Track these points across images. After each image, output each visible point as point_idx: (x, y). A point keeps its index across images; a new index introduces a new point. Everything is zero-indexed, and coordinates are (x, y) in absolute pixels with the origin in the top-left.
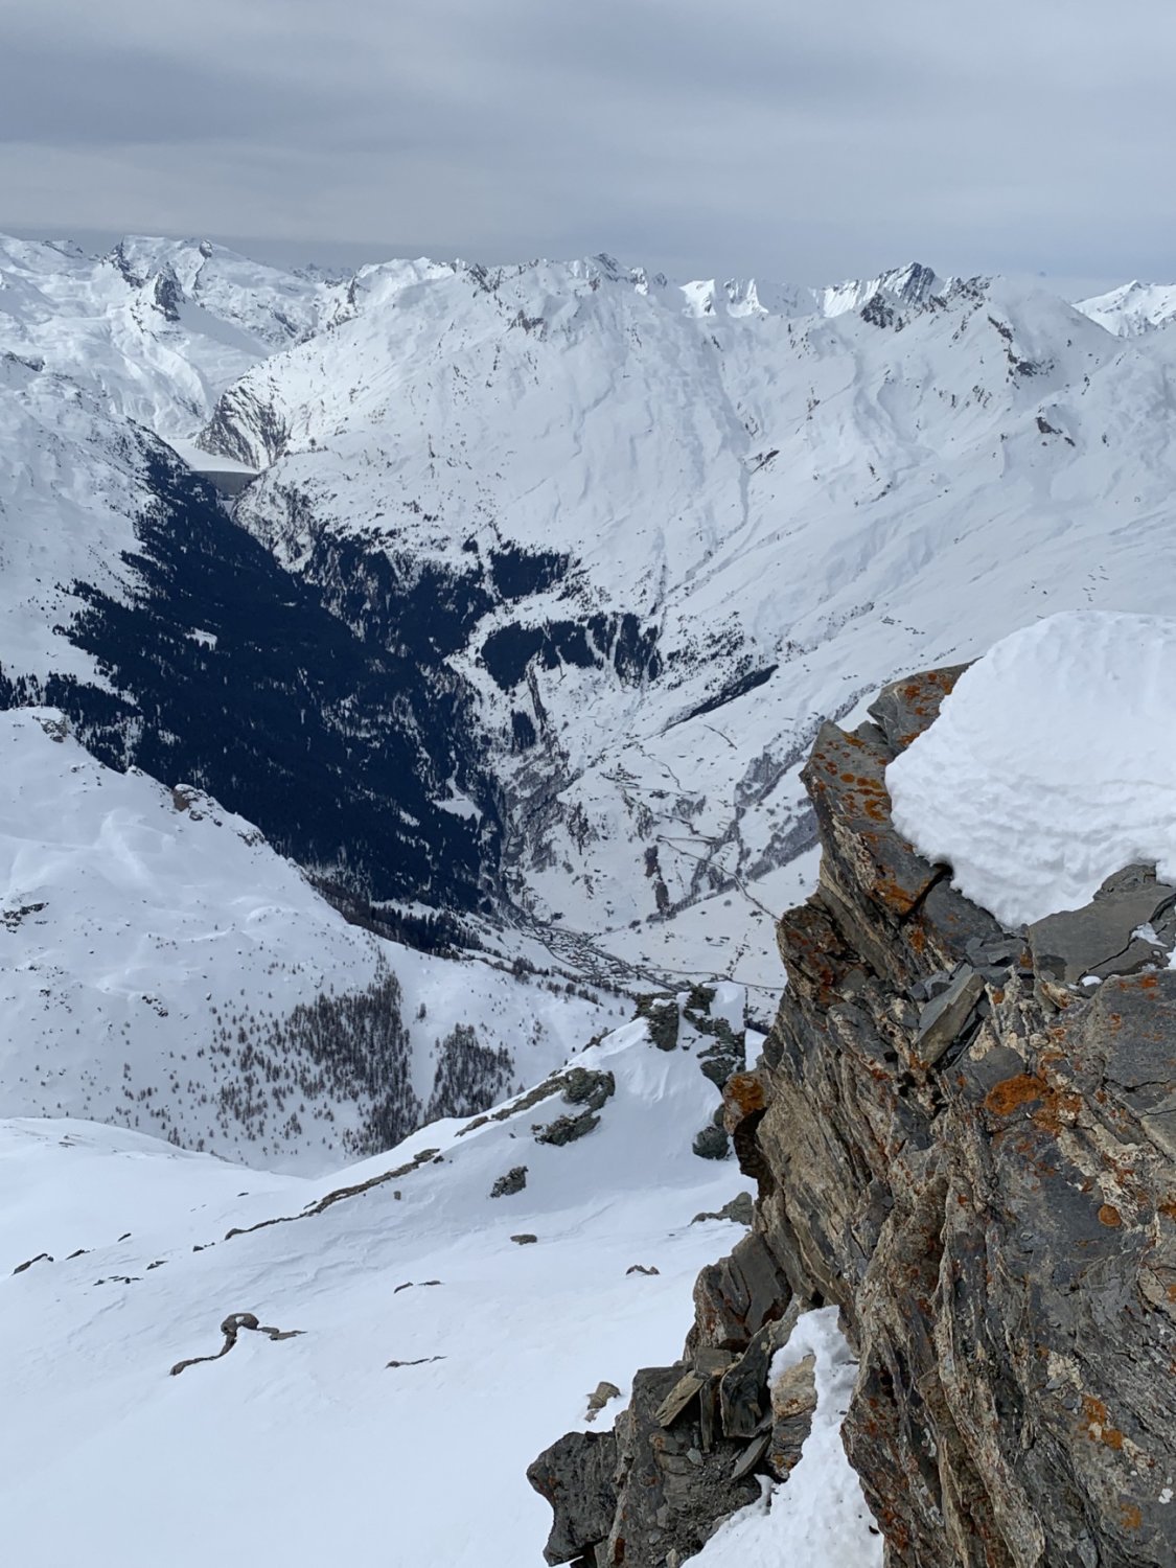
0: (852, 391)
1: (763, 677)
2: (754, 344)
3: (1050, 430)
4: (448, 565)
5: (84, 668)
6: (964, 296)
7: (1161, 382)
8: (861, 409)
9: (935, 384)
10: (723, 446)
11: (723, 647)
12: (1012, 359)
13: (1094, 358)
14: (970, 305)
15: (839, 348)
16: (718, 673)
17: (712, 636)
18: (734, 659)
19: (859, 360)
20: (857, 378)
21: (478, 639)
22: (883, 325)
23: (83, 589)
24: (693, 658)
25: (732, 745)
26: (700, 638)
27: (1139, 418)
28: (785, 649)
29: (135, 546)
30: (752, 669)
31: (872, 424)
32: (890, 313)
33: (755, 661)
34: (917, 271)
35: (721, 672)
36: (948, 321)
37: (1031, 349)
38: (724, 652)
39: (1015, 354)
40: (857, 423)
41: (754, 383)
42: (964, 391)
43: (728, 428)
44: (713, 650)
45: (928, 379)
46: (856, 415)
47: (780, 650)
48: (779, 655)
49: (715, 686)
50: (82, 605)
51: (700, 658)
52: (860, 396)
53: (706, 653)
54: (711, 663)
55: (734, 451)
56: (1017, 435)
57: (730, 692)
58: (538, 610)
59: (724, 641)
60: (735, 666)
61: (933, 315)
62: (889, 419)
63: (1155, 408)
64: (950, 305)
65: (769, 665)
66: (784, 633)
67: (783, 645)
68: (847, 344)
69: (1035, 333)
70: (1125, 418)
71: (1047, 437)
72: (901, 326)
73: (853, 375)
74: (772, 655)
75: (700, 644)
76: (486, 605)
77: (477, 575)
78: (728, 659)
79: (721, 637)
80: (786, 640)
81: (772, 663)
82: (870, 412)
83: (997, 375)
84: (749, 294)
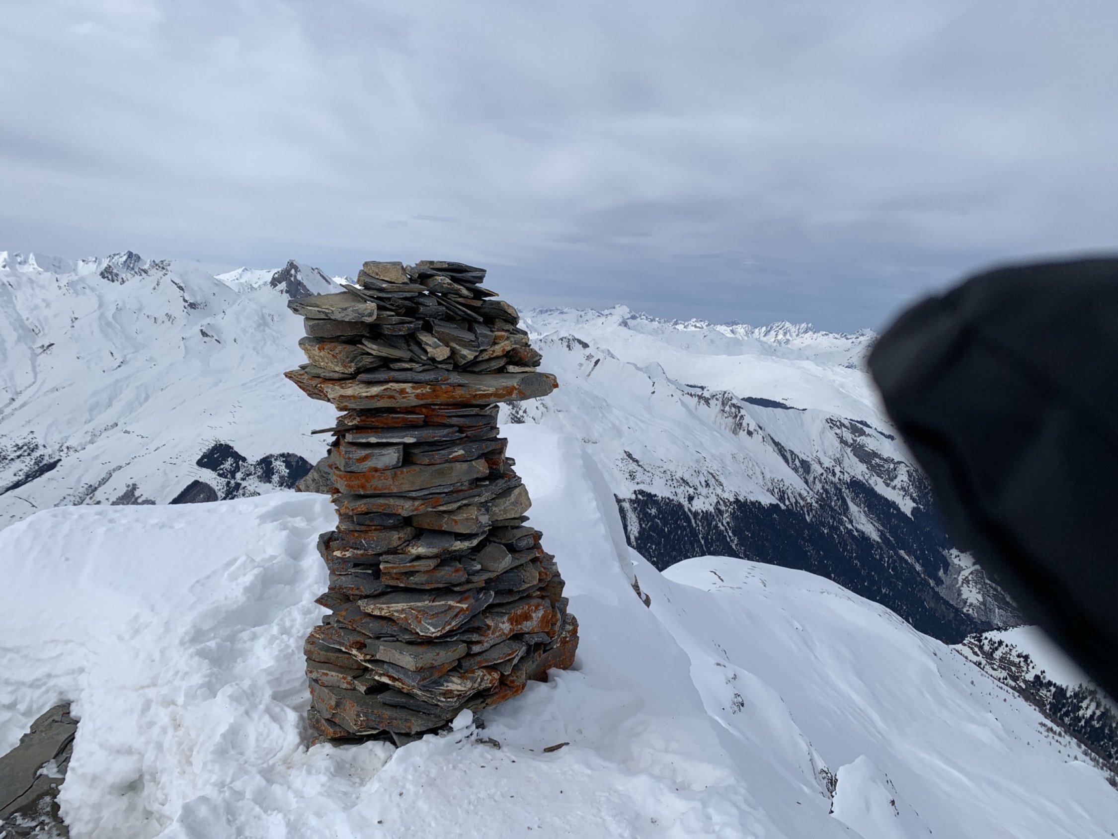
0: (98, 313)
1: (52, 466)
2: (35, 286)
3: (207, 336)
6: (157, 269)
7: (260, 314)
8: (103, 323)
9: (145, 311)
10: (18, 340)
11: (25, 451)
12: (185, 301)
13: (227, 302)
14: (161, 273)
15: (87, 291)
16: (23, 466)
17: (17, 445)
18: (32, 457)
19: (100, 298)
20: (100, 307)
22: (113, 281)
24: (5, 458)
25: (33, 506)
26: (9, 446)
27: (251, 331)
28: (65, 450)
30: (45, 462)
31: (110, 330)
32: (117, 275)
33: (47, 458)
34: (130, 255)
35: (25, 465)
36: (149, 281)
37: (195, 296)
38: (26, 454)
39: (187, 298)
40: (101, 330)
41: (36, 307)
42: (161, 316)
43: (21, 331)
44: (18, 453)
45: (140, 309)
46: (100, 325)
47: (62, 451)
48: (62, 453)
49: (21, 473)
51: (9, 458)
52: (102, 316)
53: (13, 456)
54: (18, 461)
55: (25, 344)
56: (190, 338)
57: (30, 477)
59: (25, 448)
60: (33, 461)
61: (141, 277)
62: (119, 328)
63: (259, 326)
64: (150, 273)
65: (55, 460)
66: (64, 441)
67: (64, 448)
68: (93, 289)
69: (196, 289)
70: (244, 331)
71: (206, 339)
72: (123, 282)
73: (97, 306)
74: (57, 454)
75: (9, 450)
78: (28, 458)
79: (23, 446)
80: (66, 445)
81: (57, 458)
82: (109, 324)
83: (178, 308)
84: (30, 260)
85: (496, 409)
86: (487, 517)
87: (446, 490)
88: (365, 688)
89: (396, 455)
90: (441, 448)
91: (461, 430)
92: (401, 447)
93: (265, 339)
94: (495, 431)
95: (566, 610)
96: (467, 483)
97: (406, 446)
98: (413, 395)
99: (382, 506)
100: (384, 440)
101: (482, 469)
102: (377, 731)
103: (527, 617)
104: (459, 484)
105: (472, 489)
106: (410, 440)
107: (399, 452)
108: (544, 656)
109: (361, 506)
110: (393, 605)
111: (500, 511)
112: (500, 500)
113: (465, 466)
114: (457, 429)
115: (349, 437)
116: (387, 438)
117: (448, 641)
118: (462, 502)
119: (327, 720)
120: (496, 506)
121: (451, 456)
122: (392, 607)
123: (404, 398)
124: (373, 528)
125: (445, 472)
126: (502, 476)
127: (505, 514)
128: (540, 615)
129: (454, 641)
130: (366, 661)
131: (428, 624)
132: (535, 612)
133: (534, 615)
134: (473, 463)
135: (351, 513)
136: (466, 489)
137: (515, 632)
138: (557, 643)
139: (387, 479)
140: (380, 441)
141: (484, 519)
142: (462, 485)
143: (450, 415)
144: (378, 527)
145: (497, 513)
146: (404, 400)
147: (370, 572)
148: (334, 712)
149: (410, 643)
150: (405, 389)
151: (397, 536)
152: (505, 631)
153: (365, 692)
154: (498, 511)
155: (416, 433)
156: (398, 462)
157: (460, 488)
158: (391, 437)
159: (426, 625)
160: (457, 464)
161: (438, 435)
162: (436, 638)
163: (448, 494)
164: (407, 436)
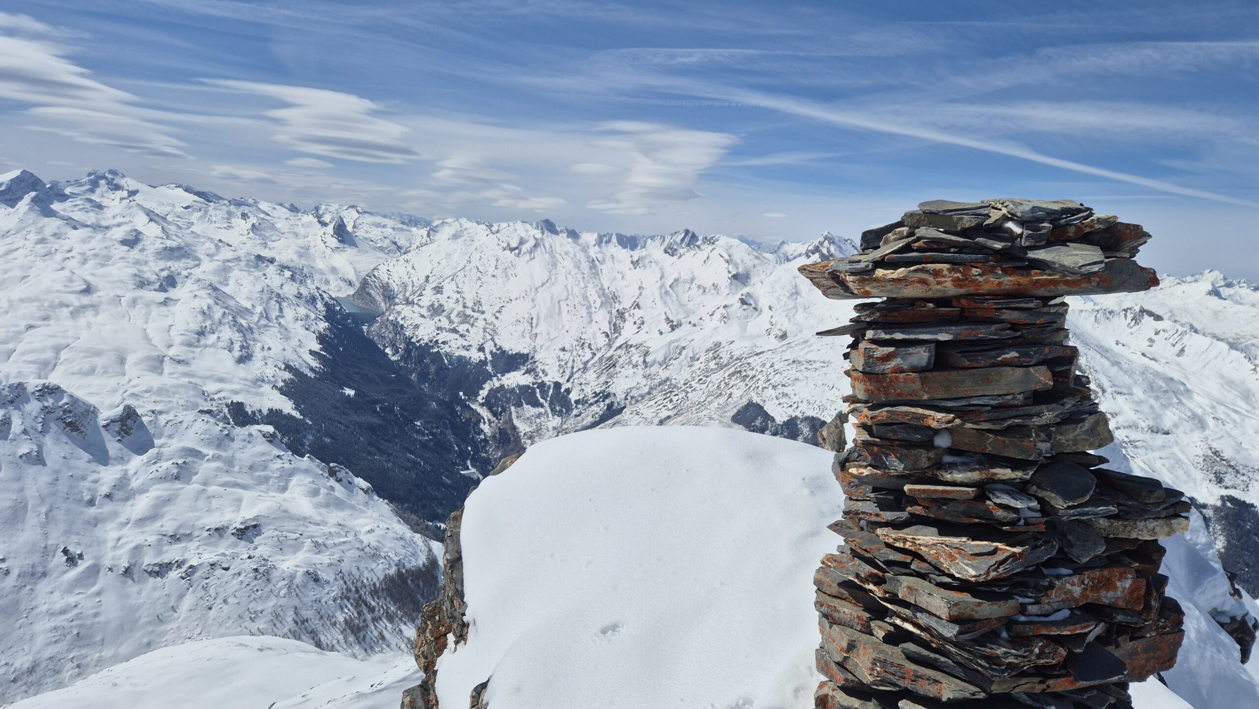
0: (659, 284)
1: (619, 411)
2: (615, 261)
3: (746, 304)
4: (470, 358)
5: (287, 406)
6: (708, 245)
7: (794, 283)
8: (663, 291)
9: (696, 282)
10: (601, 306)
11: (601, 398)
12: (729, 272)
13: (765, 273)
14: (711, 247)
15: (653, 264)
16: (598, 409)
17: (595, 392)
18: (605, 403)
19: (662, 270)
20: (661, 278)
21: (484, 393)
22: (673, 255)
23: (288, 368)
24: (586, 402)
26: (590, 393)
27: (784, 299)
29: (316, 347)
30: (614, 407)
31: (668, 298)
32: (676, 250)
33: (616, 404)
34: (687, 232)
35: (599, 409)
36: (702, 255)
37: (737, 268)
38: (601, 400)
39: (731, 269)
40: (661, 297)
41: (615, 279)
42: (708, 284)
43: (603, 298)
44: (596, 399)
45: (692, 280)
46: (661, 293)
48: (627, 401)
49: (597, 416)
50: (287, 375)
51: (589, 402)
52: (662, 286)
53: (592, 401)
54: (595, 405)
55: (606, 308)
56: (732, 305)
57: (603, 419)
58: (515, 379)
59: (601, 395)
60: (606, 406)
61: (694, 252)
62: (674, 295)
63: (792, 295)
64: (702, 247)
66: (629, 392)
67: (629, 398)
68: (657, 263)
69: (739, 261)
70: (778, 298)
71: (745, 307)
72: (681, 256)
73: (659, 276)
74: (623, 402)
75: (590, 396)
76: (489, 377)
77: (484, 363)
78: (602, 403)
79: (599, 393)
80: (630, 394)
81: (623, 405)
82: (667, 292)
83: (723, 279)
84: (613, 239)
85: (1064, 308)
86: (1049, 445)
87: (993, 402)
88: (883, 634)
89: (927, 354)
90: (985, 348)
91: (1014, 326)
92: (933, 346)
93: (796, 307)
94: (1061, 334)
95: (1163, 592)
96: (1021, 397)
97: (938, 343)
98: (950, 279)
99: (907, 416)
100: (912, 337)
101: (1042, 378)
102: (898, 689)
103: (1108, 584)
104: (1010, 397)
105: (1028, 405)
106: (944, 337)
107: (929, 352)
108: (1130, 645)
109: (883, 413)
110: (919, 537)
111: (1067, 441)
112: (1068, 427)
113: (1019, 372)
114: (1010, 326)
115: (870, 334)
116: (915, 333)
117: (995, 592)
118: (1012, 420)
119: (838, 664)
120: (1061, 434)
121: (999, 359)
122: (919, 540)
123: (939, 283)
124: (897, 443)
125: (991, 377)
126: (1072, 394)
127: (1075, 445)
128: (1127, 586)
129: (1003, 593)
130: (884, 599)
131: (967, 565)
132: (1119, 580)
133: (1118, 584)
134: (1031, 369)
135: (870, 423)
136: (1020, 403)
137: (1089, 601)
138: (1151, 630)
139: (914, 383)
140: (906, 337)
141: (1044, 446)
142: (1014, 398)
143: (1000, 306)
144: (904, 443)
145: (1063, 443)
146: (939, 287)
147: (892, 497)
148: (845, 655)
149: (941, 585)
150: (941, 270)
151: (926, 455)
152: (1075, 595)
153: (883, 638)
154: (1064, 441)
155: (954, 328)
156: (929, 363)
157: (1011, 402)
158: (921, 333)
159: (964, 566)
160: (1009, 368)
161: (983, 332)
162: (978, 584)
163: (994, 407)
164: (941, 331)
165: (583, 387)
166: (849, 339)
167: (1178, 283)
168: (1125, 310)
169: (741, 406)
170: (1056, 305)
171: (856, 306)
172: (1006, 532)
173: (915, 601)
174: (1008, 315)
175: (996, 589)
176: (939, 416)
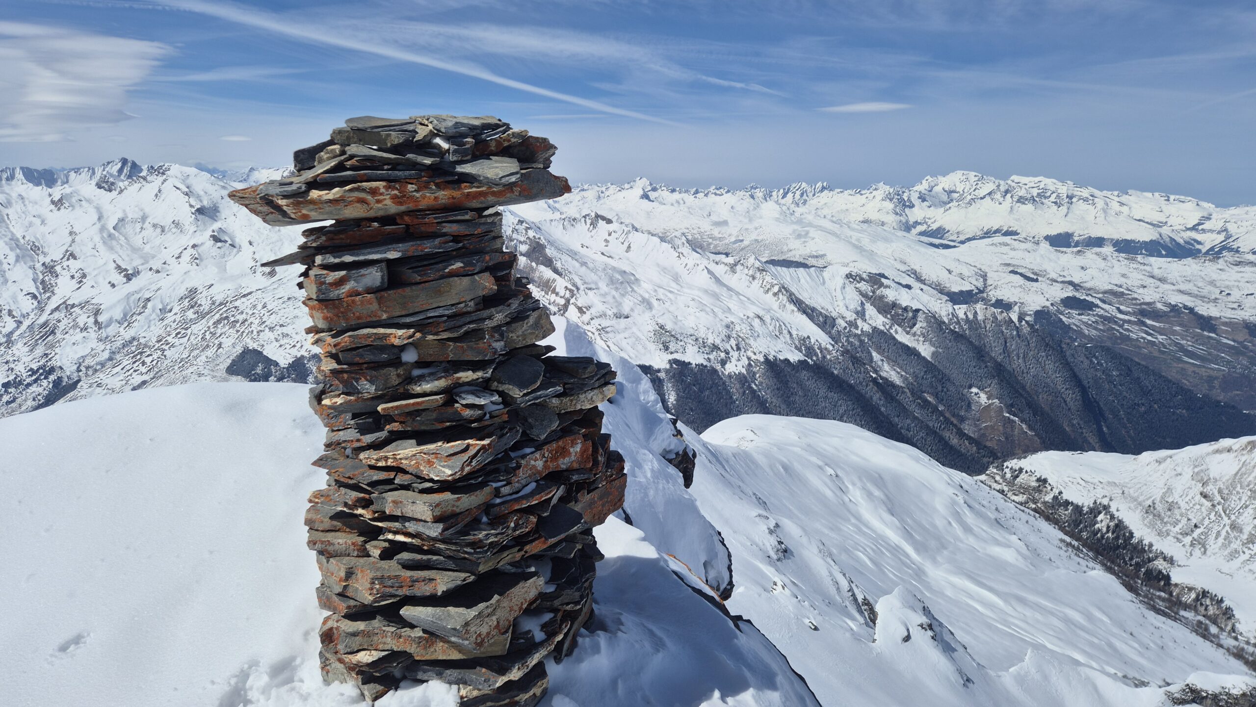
0: (98, 226)
1: (72, 387)
2: (27, 202)
3: (220, 241)
6: (157, 175)
8: (105, 235)
9: (149, 220)
10: (17, 261)
11: (41, 375)
12: (191, 206)
14: (161, 179)
15: (83, 203)
16: (40, 390)
17: (31, 369)
18: (50, 380)
19: (98, 209)
20: (99, 219)
22: (110, 191)
24: (20, 383)
26: (23, 371)
27: (266, 232)
28: (83, 369)
30: (63, 383)
31: (114, 243)
32: (113, 184)
33: (66, 379)
34: (124, 161)
35: (44, 387)
36: (151, 188)
37: (201, 201)
38: (43, 377)
39: (193, 203)
40: (104, 243)
41: (31, 224)
42: (167, 222)
43: (18, 251)
44: (34, 377)
45: (144, 218)
46: (102, 238)
47: (81, 371)
48: (80, 373)
49: (39, 397)
51: (25, 383)
52: (103, 229)
53: (28, 380)
54: (35, 385)
55: (25, 263)
56: (202, 244)
57: (49, 400)
59: (41, 371)
60: (52, 384)
61: (140, 185)
62: (123, 238)
64: (149, 178)
65: (74, 381)
66: (81, 361)
68: (89, 201)
69: (202, 193)
70: (258, 232)
71: (219, 244)
72: (121, 191)
73: (96, 217)
74: (76, 374)
75: (24, 375)
78: (45, 381)
79: (38, 370)
80: (83, 364)
81: (77, 379)
82: (110, 236)
83: (186, 215)
84: (17, 175)
85: (499, 218)
86: (502, 343)
87: (447, 312)
88: (379, 552)
89: (379, 274)
90: (432, 261)
91: (456, 238)
92: (384, 265)
94: (498, 242)
95: (609, 447)
96: (472, 304)
97: (389, 262)
98: (388, 196)
99: (369, 337)
100: (361, 258)
101: (487, 284)
102: (398, 598)
103: (564, 452)
104: (462, 305)
105: (480, 310)
106: (393, 255)
107: (381, 271)
108: (588, 497)
109: (345, 339)
110: (399, 452)
111: (518, 337)
112: (517, 324)
113: (466, 281)
114: (452, 238)
115: (319, 260)
116: (364, 254)
117: (472, 484)
118: (467, 326)
119: (339, 594)
120: (512, 332)
121: (447, 271)
122: (399, 454)
123: (378, 201)
124: (365, 366)
125: (442, 289)
126: (515, 295)
127: (524, 339)
128: (578, 450)
129: (479, 483)
130: (374, 519)
131: (443, 466)
132: (571, 447)
133: (572, 450)
134: (476, 277)
135: (334, 351)
136: (472, 310)
137: (551, 470)
138: (602, 481)
139: (371, 304)
140: (356, 259)
141: (499, 345)
142: (466, 306)
143: (440, 220)
144: (372, 365)
145: (515, 340)
146: (380, 205)
147: (371, 420)
148: (344, 584)
149: (423, 491)
150: (377, 188)
151: (395, 373)
152: (539, 468)
153: (379, 556)
154: (515, 338)
155: (400, 245)
156: (382, 282)
157: (465, 310)
158: (369, 253)
159: (441, 468)
160: (456, 279)
161: (429, 247)
162: (455, 481)
163: (449, 317)
164: (389, 250)
165: (12, 366)
166: (301, 268)
167: (620, 191)
168: (585, 217)
169: (235, 355)
170: (490, 215)
171: (304, 232)
172: (475, 428)
173: (402, 513)
174: (449, 228)
175: (473, 482)
176: (400, 332)
